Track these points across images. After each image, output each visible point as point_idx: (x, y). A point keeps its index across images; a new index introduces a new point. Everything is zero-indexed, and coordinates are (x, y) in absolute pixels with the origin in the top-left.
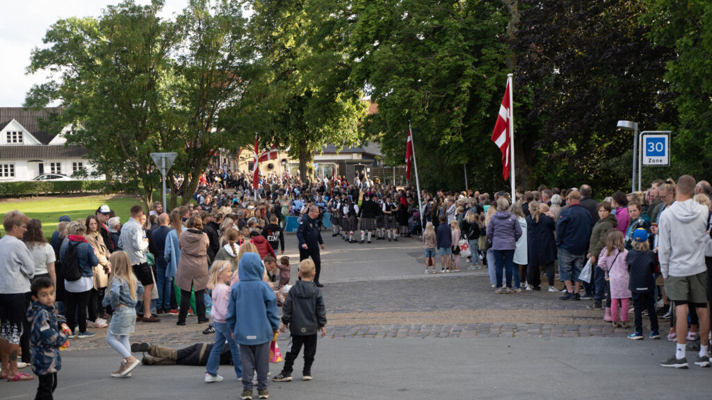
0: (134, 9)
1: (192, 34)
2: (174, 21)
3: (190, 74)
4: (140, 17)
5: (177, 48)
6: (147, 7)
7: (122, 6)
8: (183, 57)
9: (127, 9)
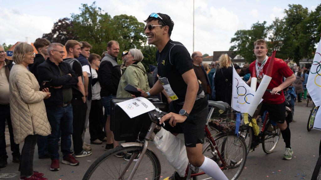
0: (259, 24)
1: (273, 30)
2: (269, 26)
3: (272, 39)
4: (261, 26)
5: (269, 33)
6: (262, 24)
7: (256, 24)
8: (271, 36)
9: (257, 25)
